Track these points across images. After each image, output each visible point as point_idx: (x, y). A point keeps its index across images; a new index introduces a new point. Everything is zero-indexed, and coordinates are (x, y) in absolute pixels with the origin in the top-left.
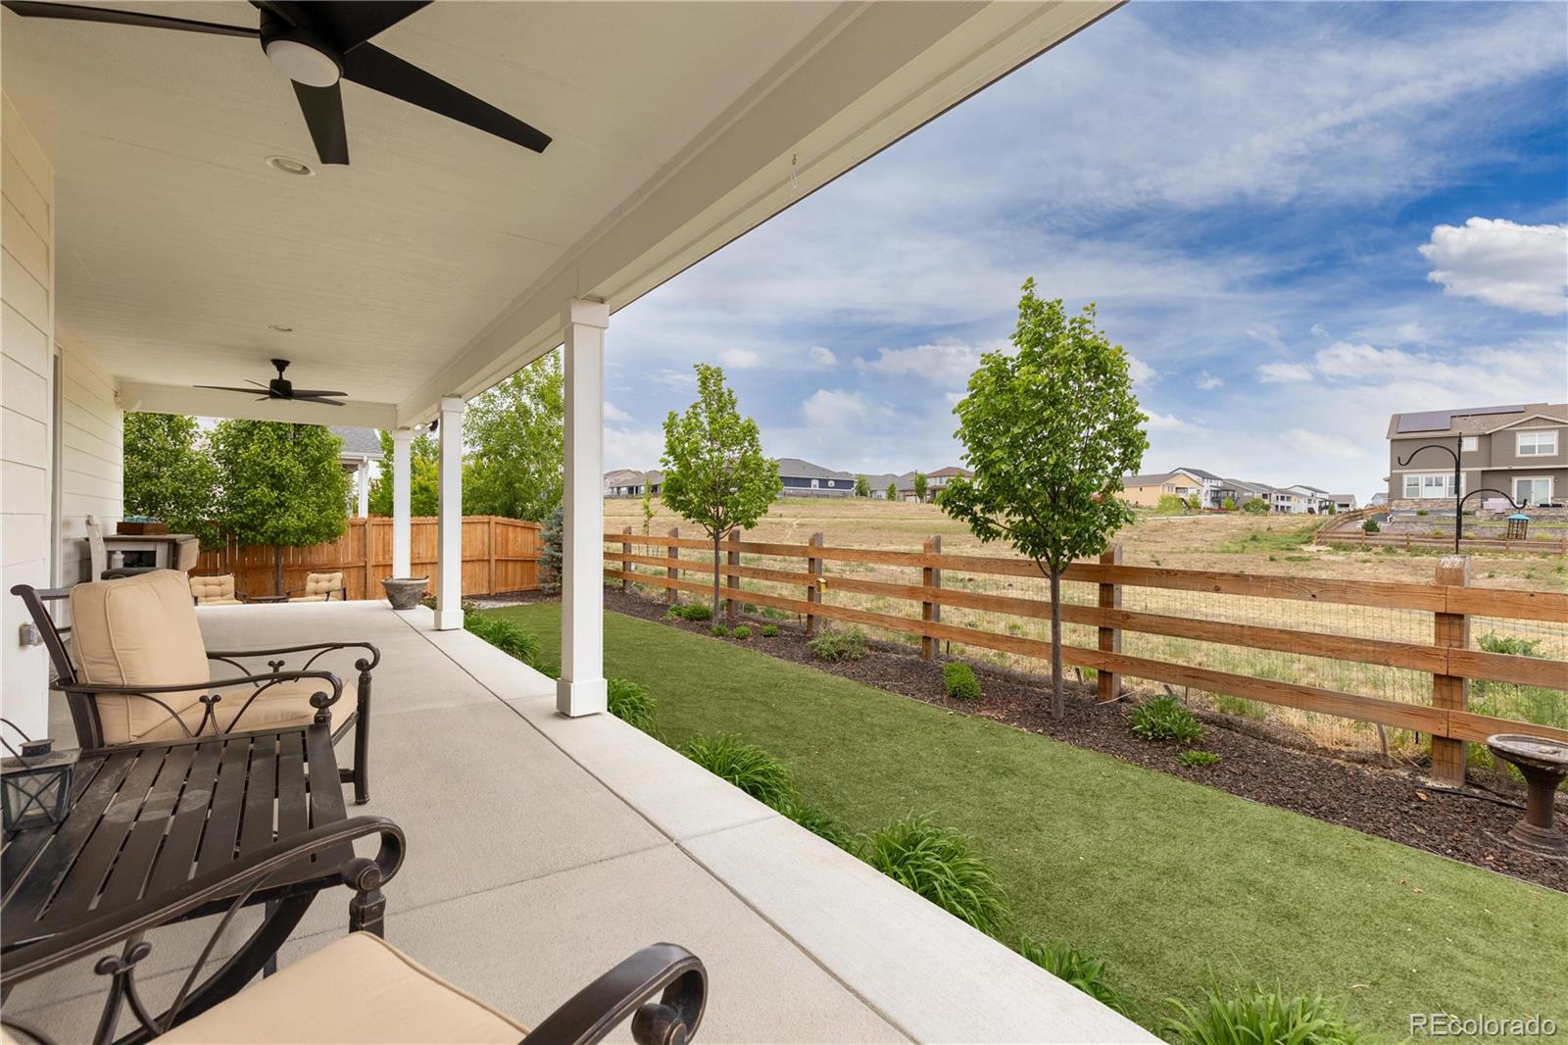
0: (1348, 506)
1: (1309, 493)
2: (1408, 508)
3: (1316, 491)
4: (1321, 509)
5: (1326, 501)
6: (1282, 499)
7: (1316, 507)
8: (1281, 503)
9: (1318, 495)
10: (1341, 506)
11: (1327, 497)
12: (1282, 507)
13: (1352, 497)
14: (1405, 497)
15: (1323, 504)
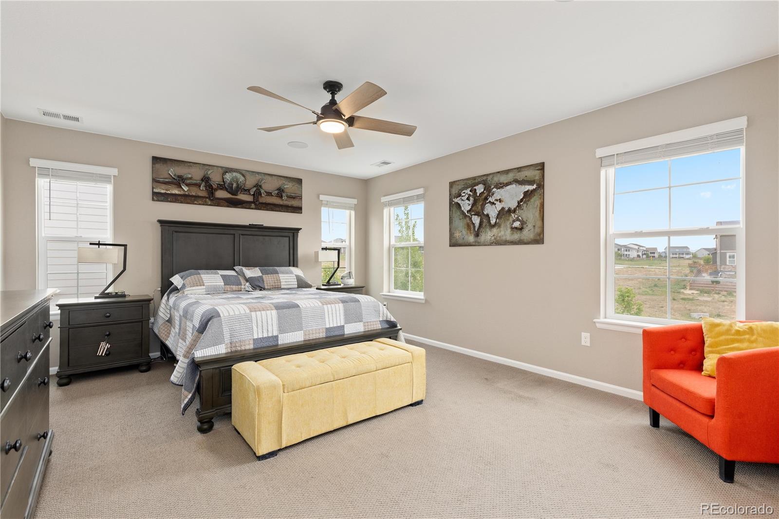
0: (654, 253)
1: (637, 247)
2: (729, 270)
3: (641, 246)
4: (643, 255)
5: (645, 251)
6: (626, 250)
7: (640, 254)
8: (626, 253)
9: (641, 248)
10: (651, 253)
11: (645, 249)
12: (626, 255)
13: (656, 249)
14: (728, 264)
15: (643, 253)
